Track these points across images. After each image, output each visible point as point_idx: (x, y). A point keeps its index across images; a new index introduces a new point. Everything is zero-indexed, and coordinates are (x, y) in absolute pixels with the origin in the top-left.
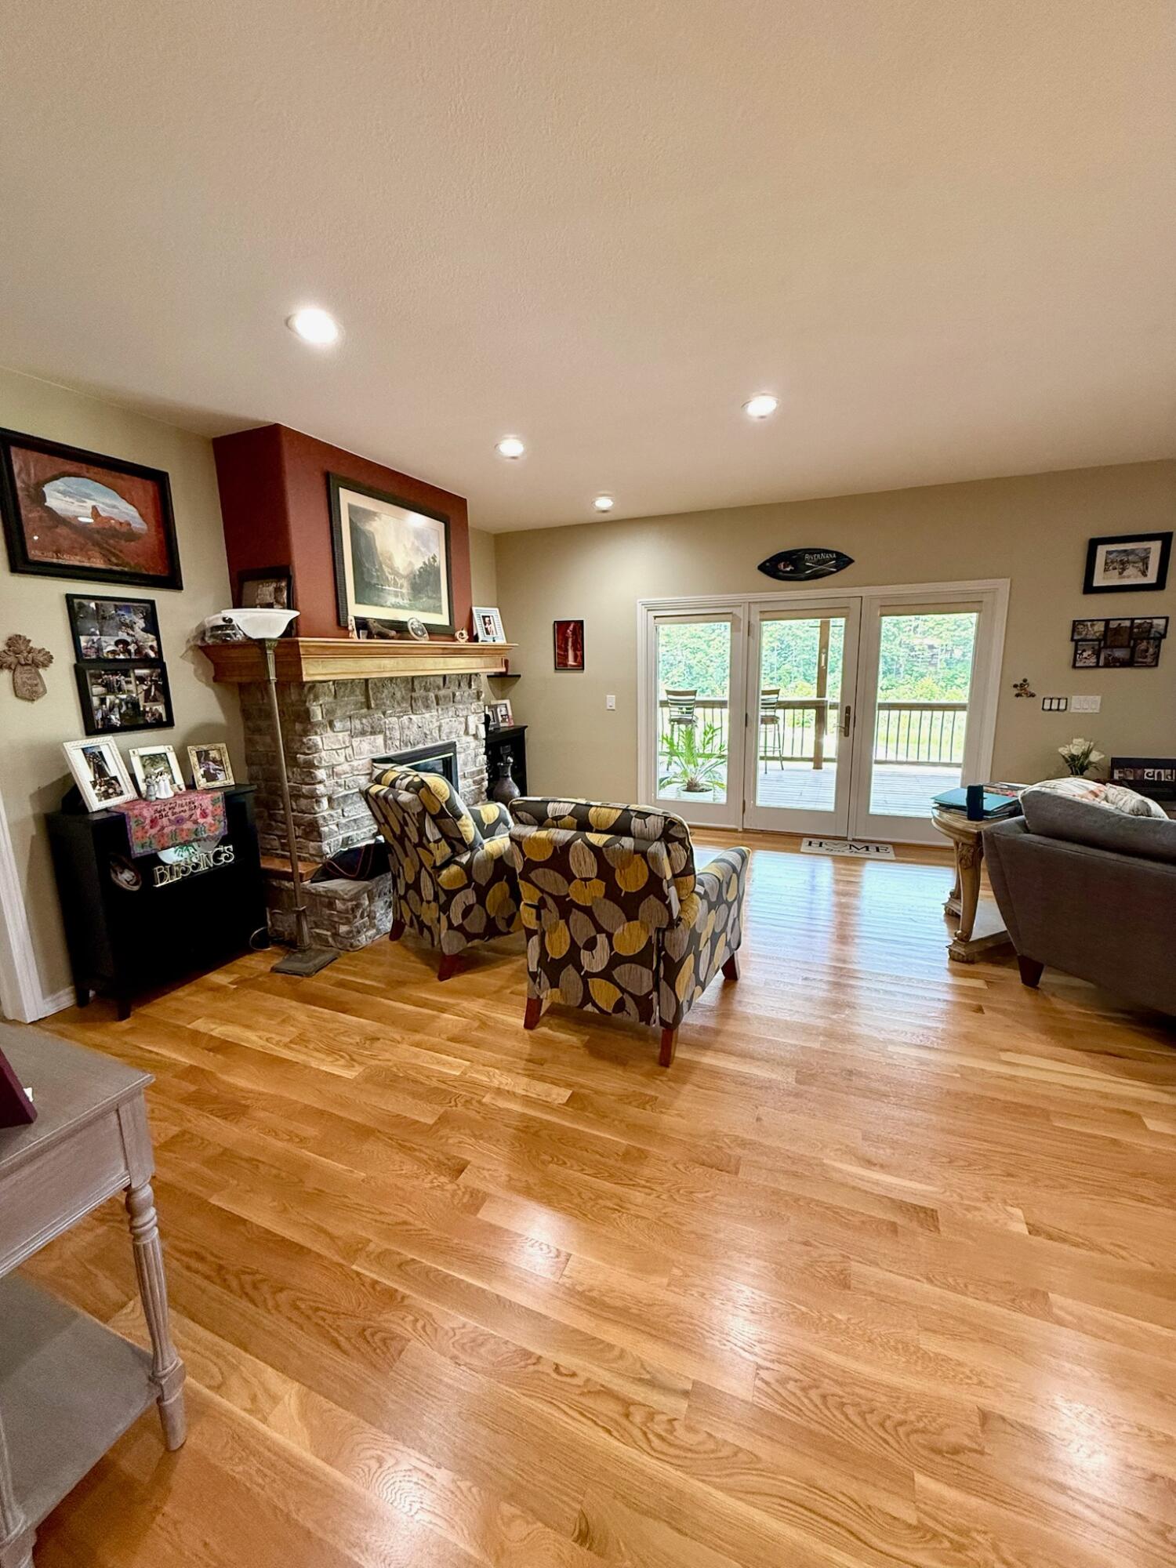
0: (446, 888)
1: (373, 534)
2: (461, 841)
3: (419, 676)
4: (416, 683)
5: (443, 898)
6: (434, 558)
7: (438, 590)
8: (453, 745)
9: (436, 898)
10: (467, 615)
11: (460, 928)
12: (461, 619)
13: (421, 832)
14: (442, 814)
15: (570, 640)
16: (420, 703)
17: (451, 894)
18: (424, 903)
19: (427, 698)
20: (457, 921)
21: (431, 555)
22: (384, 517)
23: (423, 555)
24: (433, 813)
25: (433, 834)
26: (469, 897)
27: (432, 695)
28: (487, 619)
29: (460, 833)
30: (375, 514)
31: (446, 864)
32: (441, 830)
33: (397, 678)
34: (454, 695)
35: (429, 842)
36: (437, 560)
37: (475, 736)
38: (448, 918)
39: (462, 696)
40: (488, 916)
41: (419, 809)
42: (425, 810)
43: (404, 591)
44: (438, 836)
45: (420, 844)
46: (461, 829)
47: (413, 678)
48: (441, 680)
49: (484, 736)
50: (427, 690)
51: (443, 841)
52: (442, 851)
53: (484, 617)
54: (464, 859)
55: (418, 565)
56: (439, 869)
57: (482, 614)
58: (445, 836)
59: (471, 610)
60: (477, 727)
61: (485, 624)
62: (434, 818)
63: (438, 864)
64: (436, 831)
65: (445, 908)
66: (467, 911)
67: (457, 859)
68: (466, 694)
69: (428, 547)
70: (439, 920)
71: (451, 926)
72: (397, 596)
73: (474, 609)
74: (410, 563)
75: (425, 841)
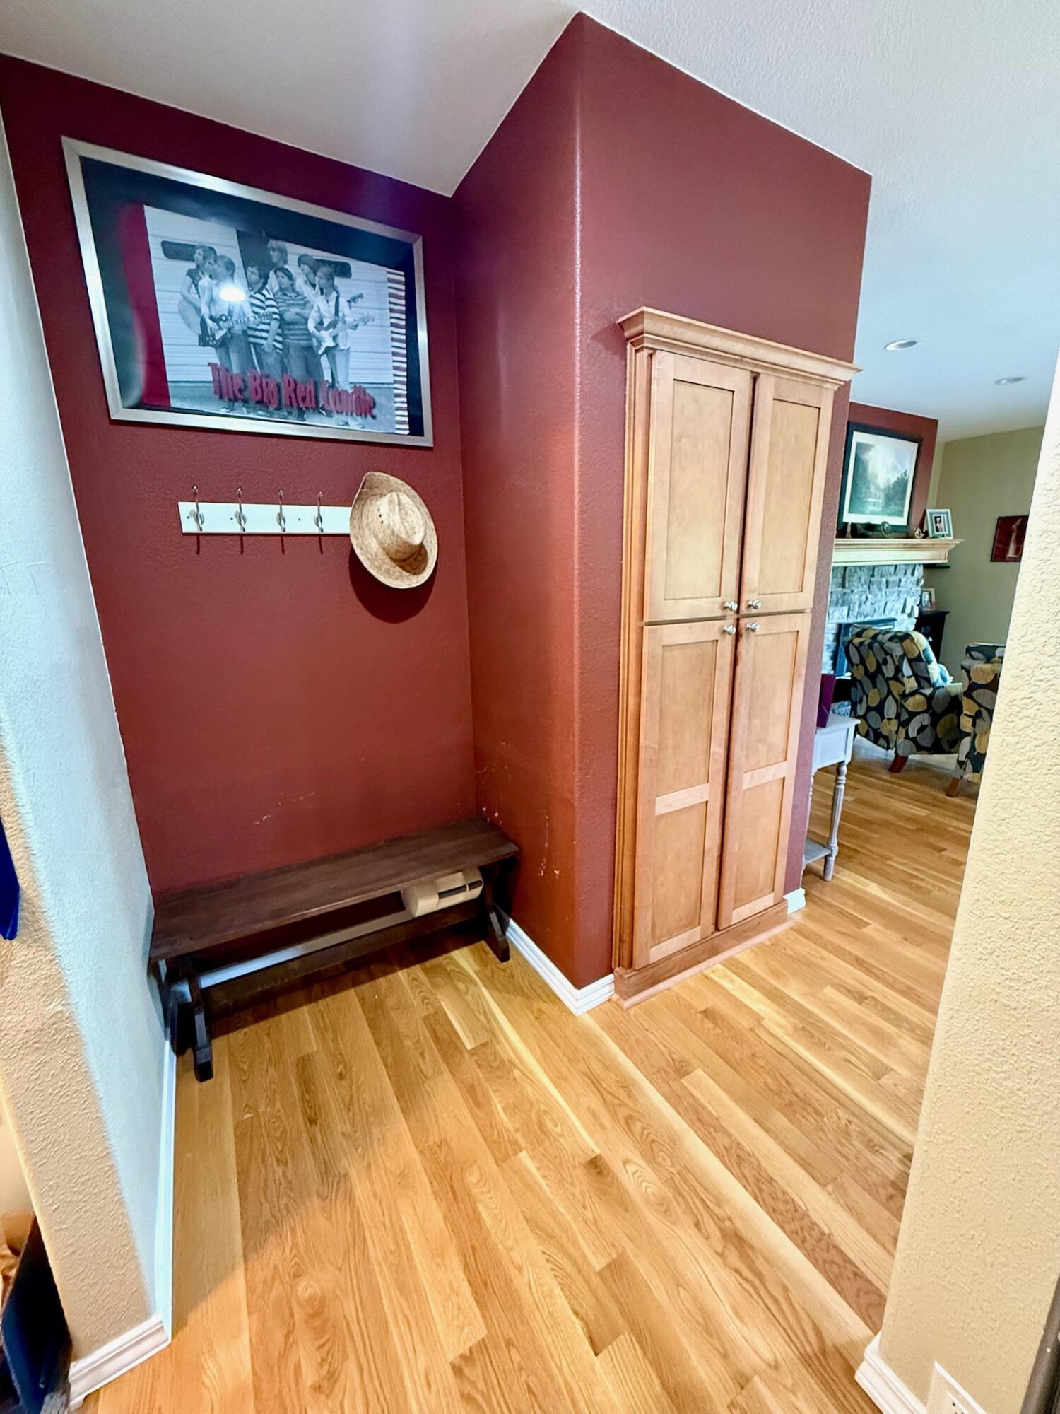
0: (910, 709)
1: (868, 461)
2: (928, 680)
3: (878, 566)
4: (876, 570)
5: (905, 716)
6: (905, 473)
7: (903, 498)
8: (894, 620)
9: (898, 716)
10: (921, 515)
11: (914, 740)
12: (916, 520)
13: (898, 669)
14: (919, 658)
15: (1014, 535)
16: (875, 586)
17: (913, 715)
18: (885, 720)
19: (880, 583)
20: (912, 734)
21: (904, 471)
22: (877, 447)
23: (899, 471)
24: (911, 657)
25: (907, 672)
26: (925, 719)
27: (884, 580)
28: (938, 519)
29: (928, 673)
30: (872, 446)
31: (913, 693)
32: (913, 670)
33: (864, 566)
34: (900, 581)
35: (903, 676)
36: (908, 474)
37: (910, 615)
38: (907, 732)
39: (906, 582)
40: (936, 736)
41: (901, 653)
42: (905, 655)
43: (880, 501)
44: (911, 673)
45: (895, 678)
46: (930, 671)
47: (874, 566)
48: (893, 569)
49: (916, 615)
50: (882, 576)
51: (913, 678)
52: (911, 684)
53: (936, 518)
54: (928, 691)
55: (893, 480)
56: (905, 696)
57: (934, 515)
58: (915, 675)
59: (925, 513)
60: (912, 607)
61: (936, 523)
62: (910, 661)
63: (907, 692)
64: (910, 670)
65: (905, 724)
66: (922, 729)
67: (922, 691)
68: (909, 581)
69: (903, 465)
70: (897, 732)
71: (907, 737)
72: (874, 505)
73: (928, 511)
74: (889, 480)
75: (900, 676)
